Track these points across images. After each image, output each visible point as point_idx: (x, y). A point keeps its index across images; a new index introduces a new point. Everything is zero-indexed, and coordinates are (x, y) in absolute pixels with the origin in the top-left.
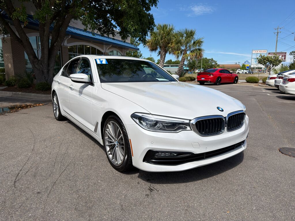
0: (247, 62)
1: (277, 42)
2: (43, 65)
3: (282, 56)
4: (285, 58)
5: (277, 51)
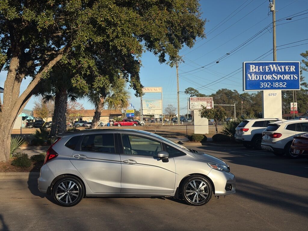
2: (5, 132)
5: (179, 91)
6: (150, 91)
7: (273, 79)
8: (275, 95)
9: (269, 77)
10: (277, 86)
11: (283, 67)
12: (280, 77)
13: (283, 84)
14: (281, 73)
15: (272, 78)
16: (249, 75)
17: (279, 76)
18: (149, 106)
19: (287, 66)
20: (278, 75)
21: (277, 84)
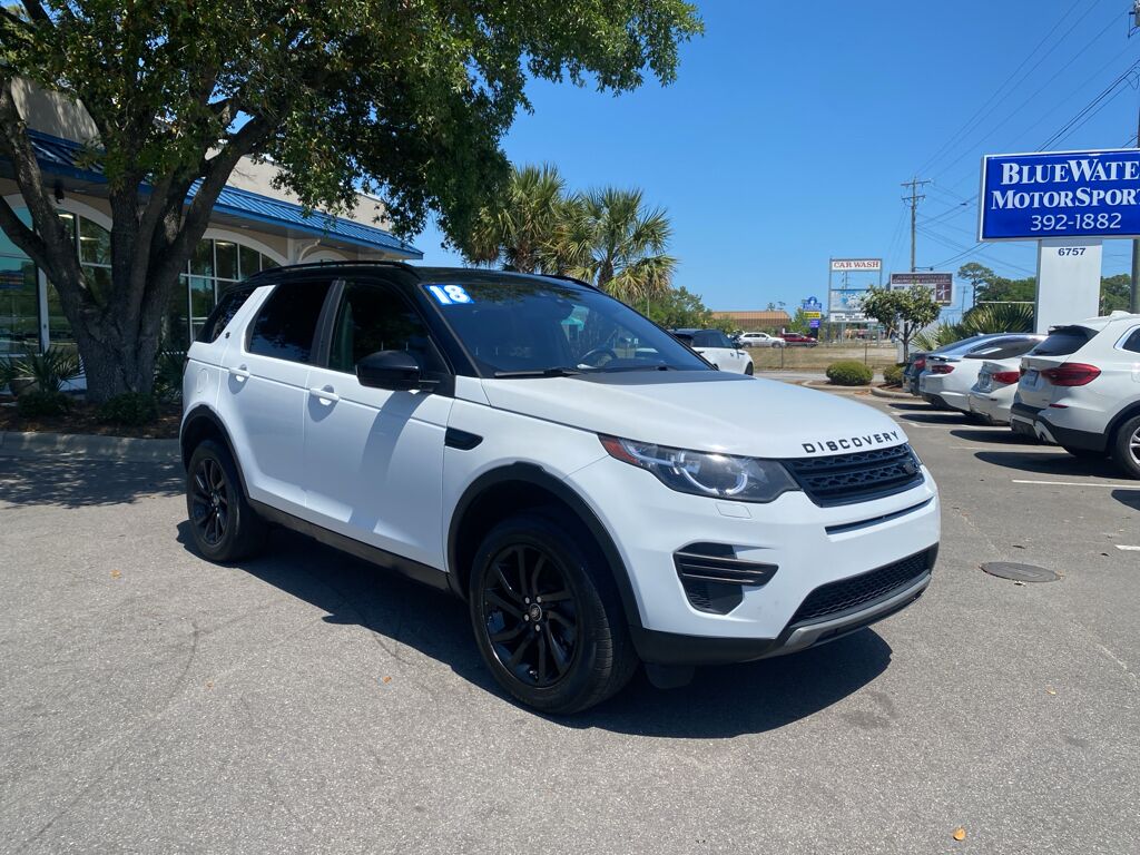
0: (812, 302)
1: (913, 232)
2: (121, 328)
3: (939, 287)
4: (948, 295)
5: (916, 265)
6: (853, 268)
7: (1077, 204)
8: (1080, 251)
9: (1063, 199)
10: (1088, 224)
11: (1114, 166)
12: (1101, 197)
13: (1111, 220)
14: (1106, 186)
15: (1073, 200)
16: (997, 194)
17: (1099, 194)
18: (850, 302)
19: (1128, 164)
20: (1095, 193)
21: (1089, 217)
